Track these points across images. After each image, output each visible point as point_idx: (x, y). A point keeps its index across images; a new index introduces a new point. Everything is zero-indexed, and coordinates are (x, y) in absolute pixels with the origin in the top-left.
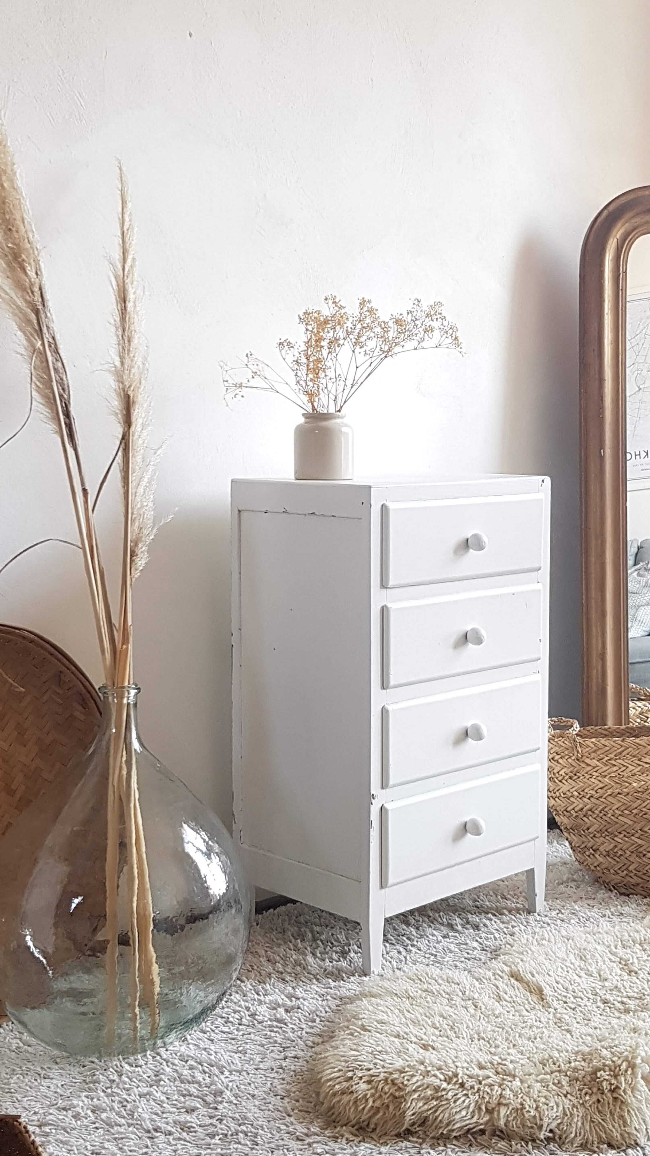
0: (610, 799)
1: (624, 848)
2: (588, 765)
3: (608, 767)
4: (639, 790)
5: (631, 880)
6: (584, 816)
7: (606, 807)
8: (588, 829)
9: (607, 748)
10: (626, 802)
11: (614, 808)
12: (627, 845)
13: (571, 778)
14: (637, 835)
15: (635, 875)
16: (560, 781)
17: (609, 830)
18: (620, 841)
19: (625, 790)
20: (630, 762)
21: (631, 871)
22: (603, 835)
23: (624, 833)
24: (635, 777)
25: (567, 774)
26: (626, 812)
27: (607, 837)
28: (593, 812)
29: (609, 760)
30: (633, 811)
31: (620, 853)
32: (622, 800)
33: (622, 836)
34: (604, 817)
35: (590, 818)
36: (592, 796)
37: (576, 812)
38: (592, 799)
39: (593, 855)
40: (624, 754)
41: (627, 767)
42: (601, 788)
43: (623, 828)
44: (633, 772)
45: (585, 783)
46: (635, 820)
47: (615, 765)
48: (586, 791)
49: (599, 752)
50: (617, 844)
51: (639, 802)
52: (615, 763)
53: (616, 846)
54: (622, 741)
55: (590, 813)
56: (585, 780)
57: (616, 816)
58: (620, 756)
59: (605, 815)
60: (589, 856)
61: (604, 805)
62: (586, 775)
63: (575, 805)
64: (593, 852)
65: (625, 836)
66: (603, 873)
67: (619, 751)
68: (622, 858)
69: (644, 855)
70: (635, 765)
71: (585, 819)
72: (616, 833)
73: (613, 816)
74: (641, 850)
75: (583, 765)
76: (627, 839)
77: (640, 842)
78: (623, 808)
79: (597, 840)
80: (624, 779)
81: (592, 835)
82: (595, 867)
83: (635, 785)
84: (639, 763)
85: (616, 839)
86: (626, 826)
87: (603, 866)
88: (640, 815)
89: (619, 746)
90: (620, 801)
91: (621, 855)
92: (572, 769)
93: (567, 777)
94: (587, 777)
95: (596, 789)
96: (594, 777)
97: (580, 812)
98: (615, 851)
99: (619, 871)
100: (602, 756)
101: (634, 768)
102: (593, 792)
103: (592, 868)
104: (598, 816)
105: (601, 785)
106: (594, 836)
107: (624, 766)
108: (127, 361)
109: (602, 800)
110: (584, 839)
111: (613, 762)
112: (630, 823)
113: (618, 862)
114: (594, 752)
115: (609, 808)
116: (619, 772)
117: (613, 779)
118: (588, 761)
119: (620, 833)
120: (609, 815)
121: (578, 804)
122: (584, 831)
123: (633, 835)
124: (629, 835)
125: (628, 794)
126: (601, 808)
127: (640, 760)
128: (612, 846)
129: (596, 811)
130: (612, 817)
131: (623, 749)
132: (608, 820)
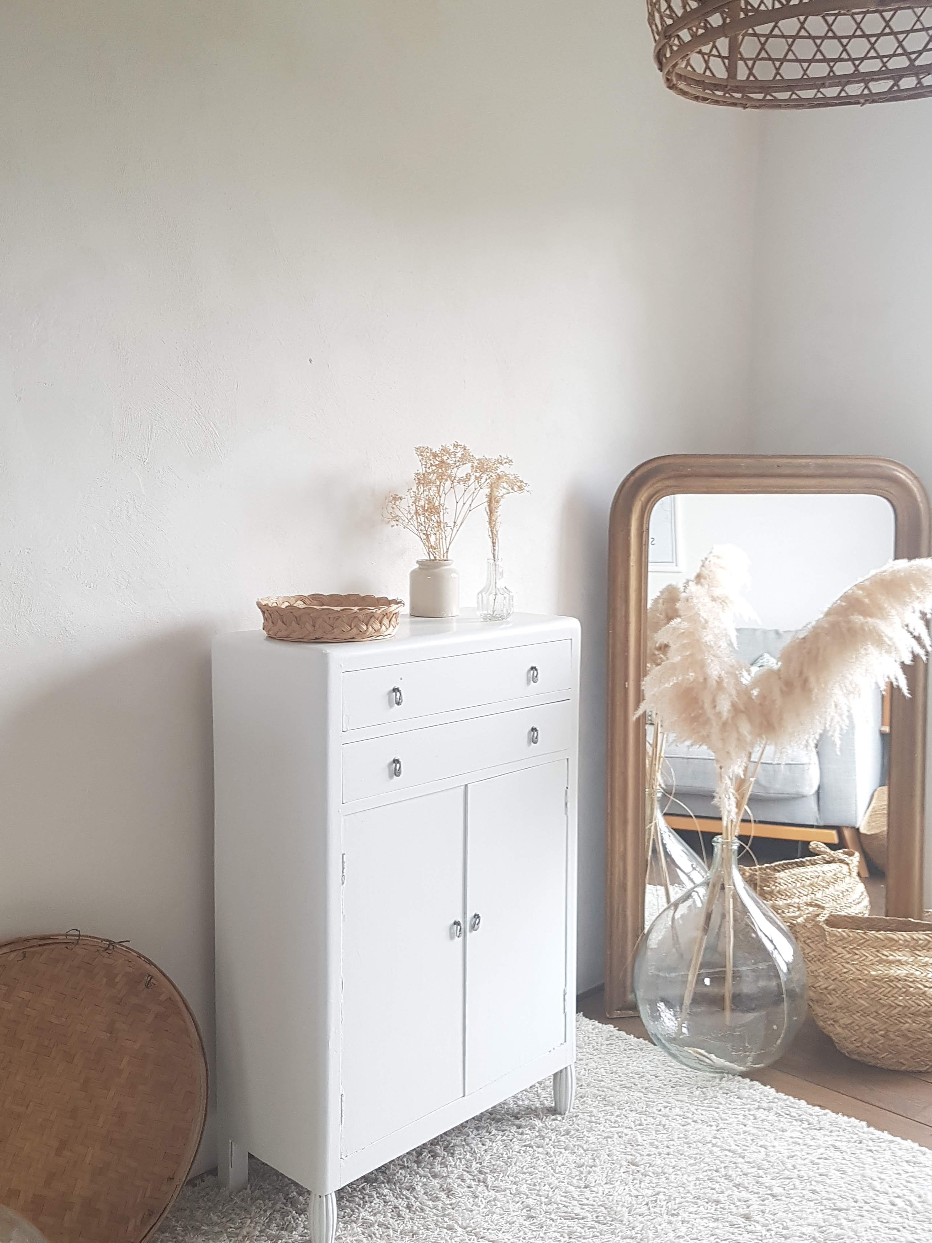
0: (851, 983)
12: (863, 1023)
13: (819, 960)
14: (872, 1016)
16: (809, 961)
18: (857, 1018)
19: (865, 977)
20: (869, 952)
21: (865, 1044)
22: (842, 1010)
23: (862, 1013)
24: (873, 966)
25: (815, 956)
26: (864, 996)
27: (845, 1013)
28: (836, 992)
29: (852, 949)
30: (870, 996)
31: (856, 1028)
32: (862, 986)
33: (859, 1014)
35: (832, 995)
36: (836, 979)
37: (820, 989)
38: (836, 981)
39: (833, 1025)
40: (865, 945)
41: (868, 957)
42: (846, 974)
43: (860, 1009)
44: (872, 962)
45: (830, 966)
46: (871, 1003)
47: (857, 954)
48: (831, 973)
49: (844, 941)
54: (865, 933)
55: (833, 992)
57: (856, 997)
58: (862, 946)
59: (846, 996)
61: (846, 988)
63: (820, 983)
68: (858, 1032)
70: (874, 955)
71: (827, 995)
72: (854, 1012)
73: (853, 997)
74: (874, 1028)
75: (831, 951)
76: (863, 1018)
77: (874, 1021)
78: (862, 992)
79: (836, 1013)
80: (864, 967)
82: (834, 1034)
83: (873, 973)
84: (878, 954)
85: (854, 1016)
86: (863, 1007)
87: (841, 1036)
88: (876, 999)
92: (820, 953)
93: (815, 959)
97: (824, 990)
98: (853, 1025)
102: (837, 975)
106: (834, 1009)
107: (865, 955)
109: (844, 983)
110: (826, 1011)
111: (855, 951)
112: (867, 1005)
113: (854, 1035)
114: (840, 940)
115: (850, 991)
116: (860, 960)
117: (855, 966)
118: (835, 948)
119: (858, 1012)
120: (850, 997)
121: (823, 983)
122: (826, 1005)
123: (868, 1015)
124: (865, 1014)
125: (867, 980)
126: (843, 989)
129: (839, 992)
131: (864, 940)
132: (849, 1000)
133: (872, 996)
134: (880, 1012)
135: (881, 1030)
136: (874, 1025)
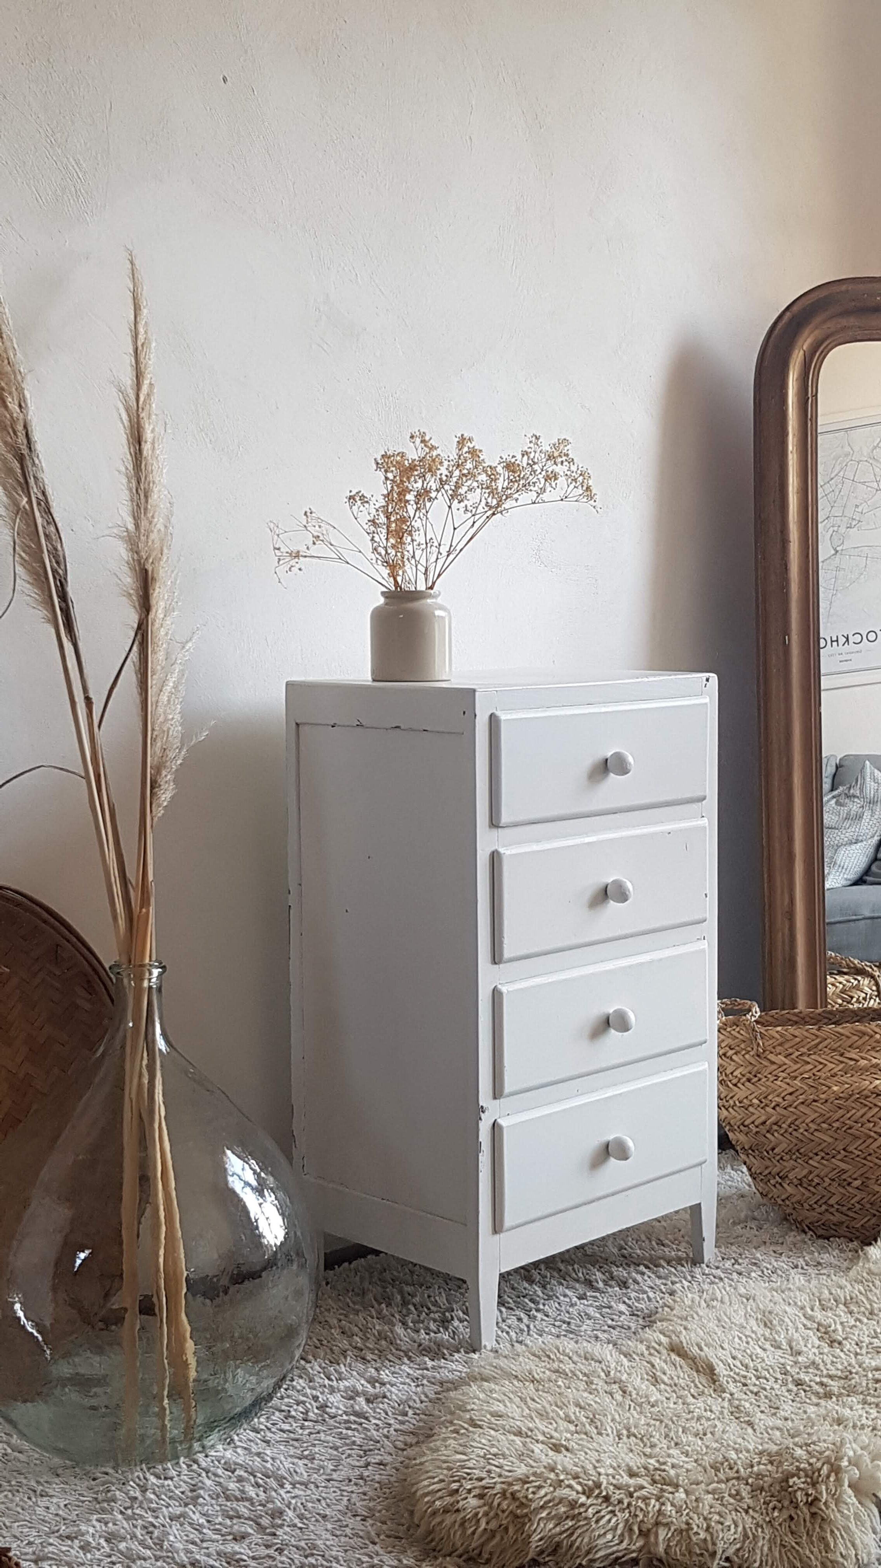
0: (802, 1108)
1: (822, 1174)
2: (773, 1063)
3: (799, 1065)
4: (841, 1095)
5: (832, 1217)
6: (768, 1132)
7: (796, 1119)
8: (773, 1149)
9: (798, 1040)
10: (824, 1112)
11: (807, 1121)
12: (826, 1170)
13: (749, 1080)
14: (839, 1157)
15: (837, 1210)
16: (735, 1085)
17: (802, 1151)
18: (816, 1164)
19: (822, 1096)
20: (828, 1058)
21: (832, 1206)
22: (794, 1157)
23: (823, 1154)
24: (836, 1079)
25: (743, 1076)
26: (825, 1126)
27: (799, 1160)
28: (780, 1127)
29: (801, 1055)
30: (834, 1125)
31: (816, 1180)
32: (819, 1110)
33: (819, 1157)
34: (794, 1133)
35: (776, 1134)
36: (778, 1105)
37: (757, 1127)
38: (777, 1108)
39: (780, 1184)
40: (820, 1047)
41: (826, 1065)
42: (791, 1094)
43: (820, 1148)
44: (832, 1072)
45: (767, 1087)
46: (836, 1136)
47: (809, 1063)
48: (770, 1097)
49: (787, 1046)
50: (813, 1169)
51: (841, 1112)
52: (808, 1060)
53: (811, 1172)
54: (819, 1030)
55: (775, 1127)
56: (768, 1083)
57: (811, 1130)
58: (815, 1050)
59: (795, 1130)
60: (774, 1186)
61: (795, 1117)
62: (769, 1076)
63: (755, 1117)
64: (780, 1181)
65: (823, 1158)
66: (794, 1209)
67: (813, 1043)
68: (820, 1188)
69: (849, 1184)
70: (836, 1062)
71: (768, 1135)
72: (811, 1155)
73: (806, 1130)
74: (844, 1177)
75: (765, 1063)
76: (825, 1162)
77: (843, 1166)
78: (819, 1121)
79: (785, 1164)
80: (821, 1081)
81: (778, 1158)
82: (783, 1201)
83: (835, 1088)
84: (841, 1059)
85: (811, 1162)
86: (825, 1144)
87: (794, 1200)
88: (844, 1129)
89: (814, 1037)
90: (816, 1112)
91: (818, 1184)
92: (750, 1068)
93: (744, 1079)
94: (772, 1079)
95: (783, 1095)
96: (780, 1079)
97: (761, 1127)
98: (810, 1178)
99: (815, 1206)
100: (791, 1050)
101: (834, 1066)
102: (779, 1100)
103: (780, 1202)
104: (786, 1131)
105: (791, 1090)
106: (781, 1158)
107: (821, 1063)
108: (144, 524)
109: (791, 1109)
110: (768, 1163)
111: (806, 1058)
112: (829, 1140)
113: (814, 1194)
114: (781, 1045)
115: (800, 1120)
116: (814, 1071)
117: (806, 1081)
118: (772, 1057)
119: (816, 1154)
120: (801, 1130)
121: (759, 1116)
122: (768, 1153)
123: (833, 1157)
124: (828, 1156)
125: (826, 1101)
126: (789, 1120)
127: (842, 1055)
128: (805, 1172)
129: (783, 1125)
130: (806, 1133)
131: (818, 1040)
132: (800, 1137)
133: (836, 1125)
134: (851, 1149)
135: (856, 1179)
136: (844, 1171)
